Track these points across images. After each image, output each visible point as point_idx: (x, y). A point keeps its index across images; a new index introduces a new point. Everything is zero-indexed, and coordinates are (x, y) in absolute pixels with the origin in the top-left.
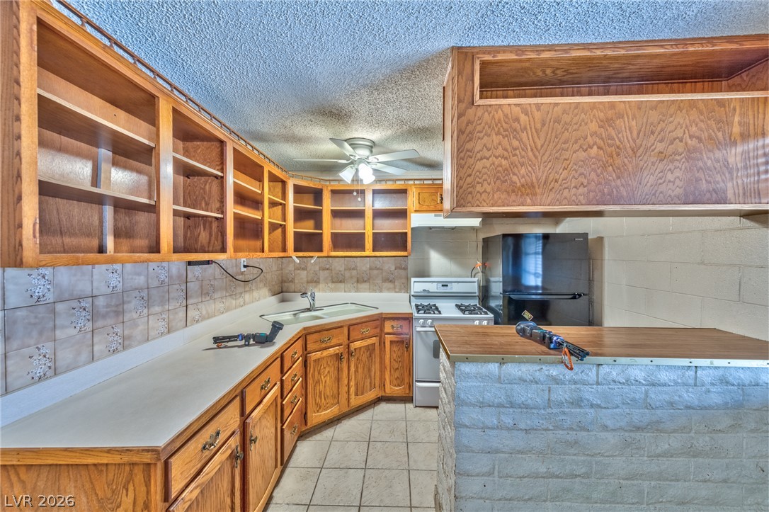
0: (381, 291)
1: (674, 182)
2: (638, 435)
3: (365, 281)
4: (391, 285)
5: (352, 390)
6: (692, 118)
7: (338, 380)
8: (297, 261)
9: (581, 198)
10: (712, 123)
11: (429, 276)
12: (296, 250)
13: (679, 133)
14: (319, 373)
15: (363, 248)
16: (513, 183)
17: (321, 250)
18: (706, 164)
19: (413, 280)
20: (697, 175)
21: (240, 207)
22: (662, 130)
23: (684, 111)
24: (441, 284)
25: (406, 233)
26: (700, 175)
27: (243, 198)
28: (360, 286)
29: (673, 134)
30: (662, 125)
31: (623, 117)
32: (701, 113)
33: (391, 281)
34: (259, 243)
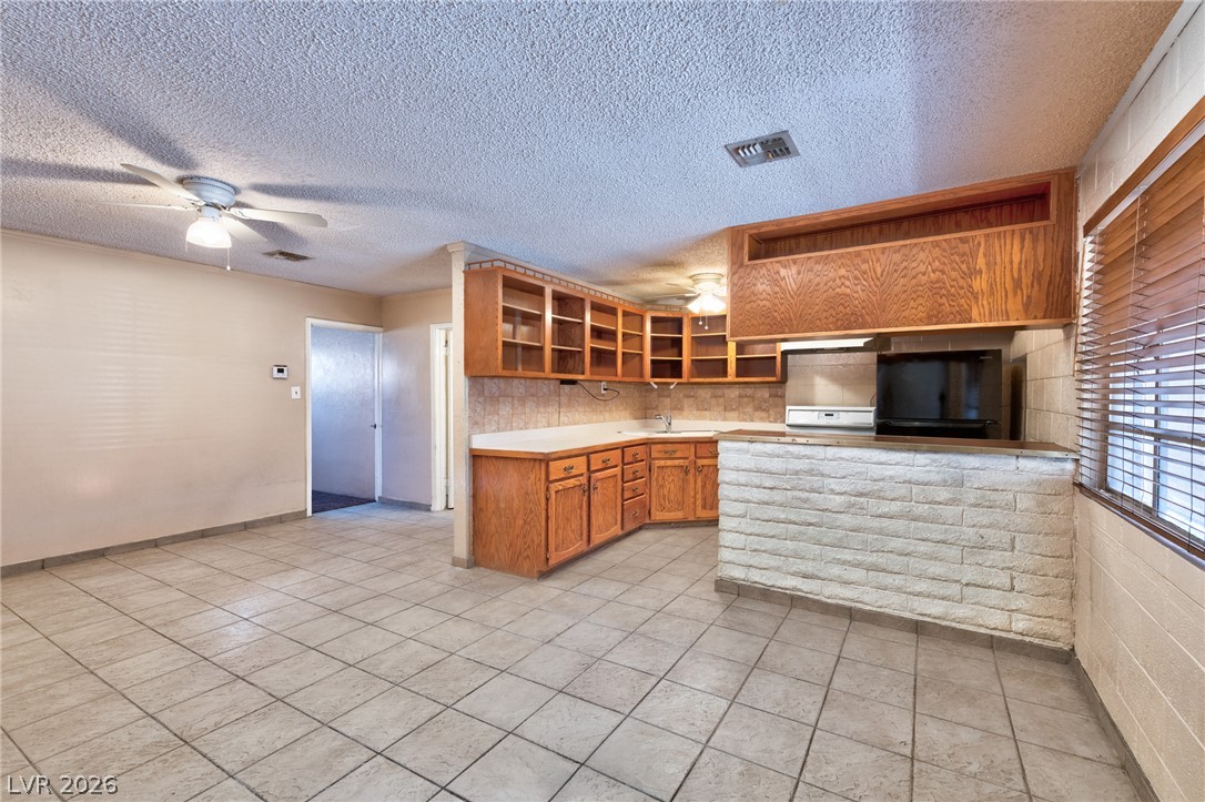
0: (752, 421)
1: (916, 309)
2: (862, 499)
3: (734, 410)
4: (764, 414)
5: (699, 502)
6: (935, 256)
7: (683, 490)
8: (656, 387)
9: (831, 326)
10: (957, 258)
11: (813, 405)
12: (653, 376)
13: (922, 268)
14: (663, 478)
15: (725, 374)
16: (775, 318)
17: (681, 377)
18: (949, 291)
19: (788, 408)
20: (941, 301)
21: (595, 341)
22: (905, 268)
23: (927, 251)
24: (824, 414)
25: (775, 358)
26: (944, 300)
27: (598, 333)
28: (728, 414)
29: (917, 270)
30: (905, 264)
31: (868, 262)
32: (945, 250)
33: (764, 410)
34: (612, 370)
